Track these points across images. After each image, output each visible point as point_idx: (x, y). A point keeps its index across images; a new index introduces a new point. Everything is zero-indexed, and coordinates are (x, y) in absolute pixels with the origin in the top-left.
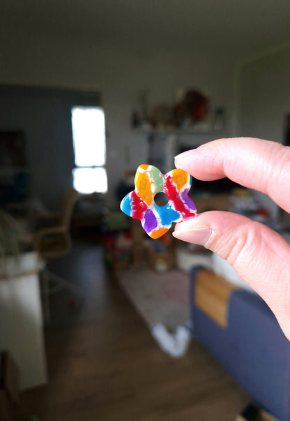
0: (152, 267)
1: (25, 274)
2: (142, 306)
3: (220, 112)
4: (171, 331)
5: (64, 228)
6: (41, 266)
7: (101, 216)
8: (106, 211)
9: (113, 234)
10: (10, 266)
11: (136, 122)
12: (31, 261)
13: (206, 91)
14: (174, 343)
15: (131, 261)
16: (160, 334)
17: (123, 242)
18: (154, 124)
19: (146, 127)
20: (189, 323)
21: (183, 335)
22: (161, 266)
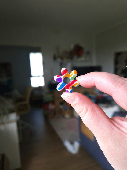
0: (63, 116)
1: (11, 122)
2: (60, 133)
3: (88, 53)
4: (72, 143)
5: (27, 102)
6: (18, 118)
7: (42, 96)
8: (44, 94)
9: (47, 103)
10: (5, 119)
11: (55, 58)
12: (13, 117)
13: (82, 45)
14: (73, 148)
15: (55, 114)
16: (67, 144)
17: (51, 107)
18: (62, 58)
19: (59, 60)
20: (79, 139)
21: (77, 145)
22: (67, 116)
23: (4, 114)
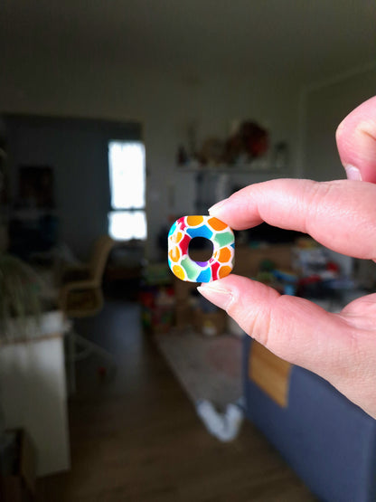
0: (198, 330)
1: (47, 337)
2: (186, 378)
3: (282, 147)
4: (220, 410)
5: (96, 282)
6: (67, 327)
7: (140, 268)
8: (145, 262)
9: (155, 289)
10: (30, 327)
11: (182, 159)
12: (55, 322)
13: (265, 123)
14: (223, 424)
15: (174, 322)
16: (207, 413)
17: (164, 300)
18: (203, 161)
19: (194, 165)
20: (241, 401)
21: (234, 415)
22: (210, 330)
23: (29, 313)
